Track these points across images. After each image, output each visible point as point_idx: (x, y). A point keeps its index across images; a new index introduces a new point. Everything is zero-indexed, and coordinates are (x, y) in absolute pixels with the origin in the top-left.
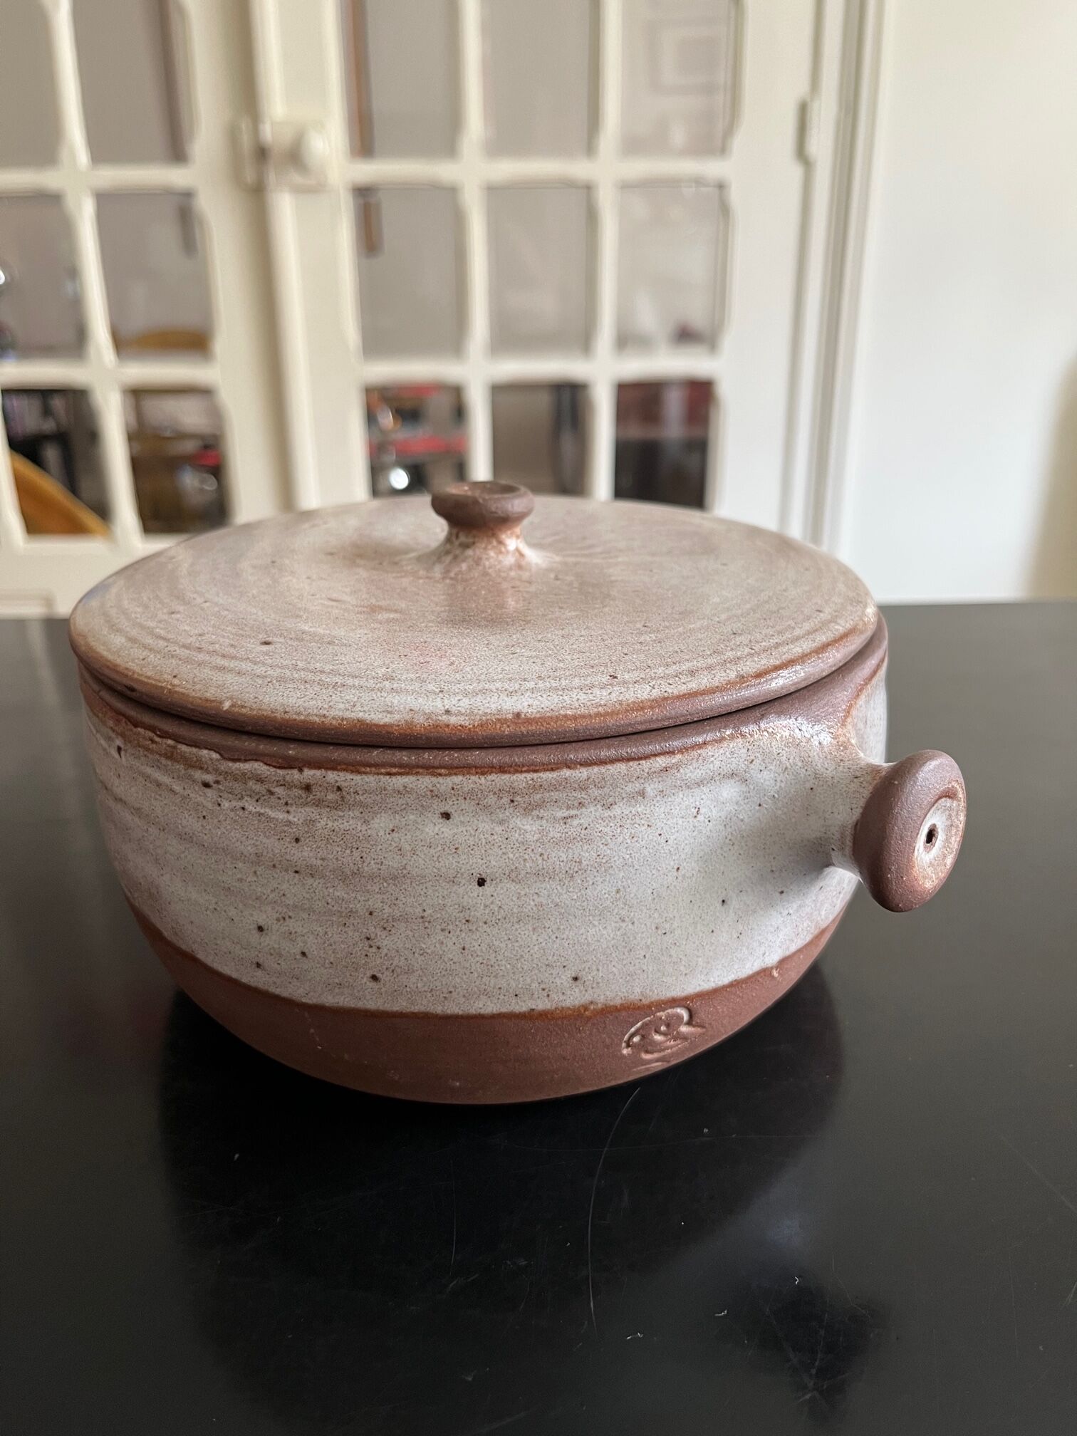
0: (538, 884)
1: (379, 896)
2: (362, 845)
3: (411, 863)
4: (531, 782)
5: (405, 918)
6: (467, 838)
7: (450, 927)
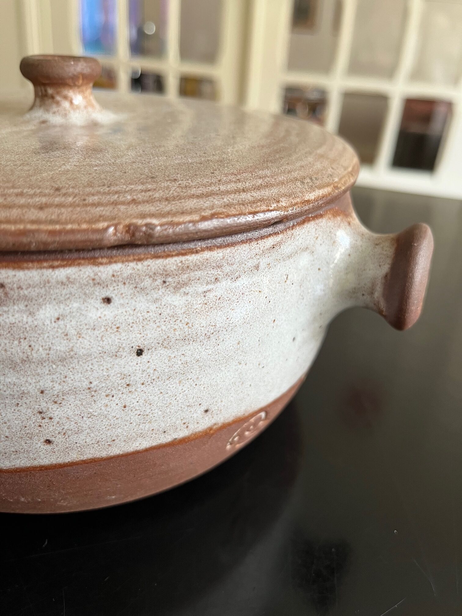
0: (184, 348)
1: (49, 376)
2: (30, 335)
3: (78, 345)
4: (180, 264)
5: (75, 391)
6: (126, 317)
7: (114, 392)
